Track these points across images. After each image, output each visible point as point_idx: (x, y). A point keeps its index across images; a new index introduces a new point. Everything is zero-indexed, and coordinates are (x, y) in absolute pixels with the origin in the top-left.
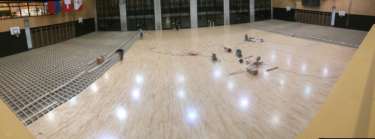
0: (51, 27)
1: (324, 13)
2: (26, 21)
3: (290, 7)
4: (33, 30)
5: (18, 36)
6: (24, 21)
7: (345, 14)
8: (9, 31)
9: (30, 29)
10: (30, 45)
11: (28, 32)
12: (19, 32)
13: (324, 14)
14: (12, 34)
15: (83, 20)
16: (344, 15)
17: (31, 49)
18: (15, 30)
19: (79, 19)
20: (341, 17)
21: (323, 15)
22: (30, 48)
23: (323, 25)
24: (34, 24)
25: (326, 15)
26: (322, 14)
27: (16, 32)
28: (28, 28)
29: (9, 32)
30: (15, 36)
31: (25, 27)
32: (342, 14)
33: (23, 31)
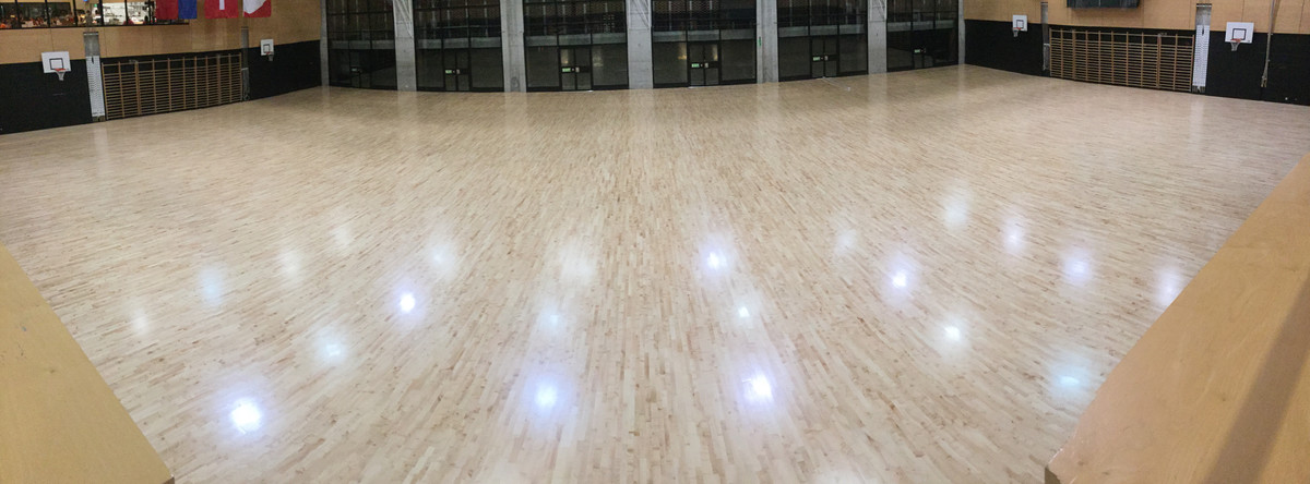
0: (169, 60)
1: (1159, 36)
2: (90, 37)
3: (1024, 18)
4: (109, 65)
5: (61, 78)
6: (85, 37)
7: (1256, 35)
8: (37, 60)
9: (102, 60)
10: (98, 107)
11: (94, 71)
12: (68, 67)
13: (1160, 41)
14: (45, 71)
15: (275, 47)
16: (1249, 39)
17: (99, 120)
18: (56, 61)
19: (263, 42)
20: (1234, 48)
21: (1159, 44)
22: (99, 115)
23: (1157, 86)
24: (113, 46)
25: (1172, 41)
26: (1155, 41)
27: (57, 65)
28: (97, 59)
29: (40, 65)
30: (54, 76)
31: (88, 53)
32: (1239, 35)
33: (79, 66)
